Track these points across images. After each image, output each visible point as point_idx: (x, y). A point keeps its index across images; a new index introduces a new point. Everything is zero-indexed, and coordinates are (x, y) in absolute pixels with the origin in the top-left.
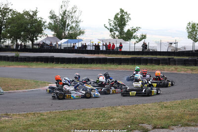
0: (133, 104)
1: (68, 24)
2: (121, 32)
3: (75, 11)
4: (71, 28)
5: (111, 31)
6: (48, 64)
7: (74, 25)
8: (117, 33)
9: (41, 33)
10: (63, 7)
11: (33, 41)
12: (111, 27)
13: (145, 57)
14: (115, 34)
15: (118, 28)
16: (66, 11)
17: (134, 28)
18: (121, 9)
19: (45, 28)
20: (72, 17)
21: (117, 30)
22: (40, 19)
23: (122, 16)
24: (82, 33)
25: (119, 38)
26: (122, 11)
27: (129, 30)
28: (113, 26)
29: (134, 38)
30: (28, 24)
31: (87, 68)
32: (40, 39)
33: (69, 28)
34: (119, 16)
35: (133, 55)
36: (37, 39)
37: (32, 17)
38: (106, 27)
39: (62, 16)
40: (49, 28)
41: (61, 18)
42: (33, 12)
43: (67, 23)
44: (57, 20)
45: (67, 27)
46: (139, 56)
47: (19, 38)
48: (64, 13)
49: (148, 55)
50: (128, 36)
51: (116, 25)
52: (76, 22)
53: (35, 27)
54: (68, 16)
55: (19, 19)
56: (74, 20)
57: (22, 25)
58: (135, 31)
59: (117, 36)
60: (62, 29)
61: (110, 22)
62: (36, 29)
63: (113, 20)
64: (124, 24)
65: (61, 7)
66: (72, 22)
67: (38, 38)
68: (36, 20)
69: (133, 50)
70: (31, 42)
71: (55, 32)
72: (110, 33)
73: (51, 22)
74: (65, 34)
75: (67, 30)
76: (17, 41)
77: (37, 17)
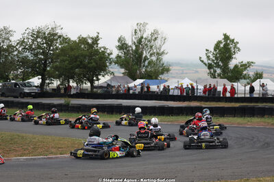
0: (242, 178)
1: (146, 56)
2: (225, 69)
3: (156, 39)
4: (149, 63)
5: (210, 67)
6: (114, 116)
7: (154, 58)
8: (218, 71)
9: (105, 70)
10: (138, 32)
11: (92, 82)
12: (210, 62)
13: (260, 105)
14: (215, 71)
15: (220, 63)
16: (142, 37)
17: (244, 63)
18: (225, 35)
19: (110, 63)
20: (151, 47)
21: (218, 66)
22: (102, 49)
23: (226, 45)
24: (166, 70)
25: (221, 78)
26: (226, 37)
27: (236, 66)
28: (213, 61)
29: (245, 79)
30: (85, 57)
31: (172, 121)
32: (103, 80)
33: (146, 63)
34: (222, 46)
35: (242, 102)
36: (98, 80)
37: (91, 46)
38: (202, 61)
39: (136, 46)
40: (116, 63)
41: (134, 48)
42: (92, 38)
43: (144, 56)
44: (129, 51)
45: (144, 61)
46: (252, 104)
47: (73, 78)
48: (140, 41)
49: (266, 102)
50: (236, 74)
51: (217, 58)
52: (158, 54)
53: (95, 61)
54: (146, 45)
55: (72, 49)
56: (155, 51)
57: (77, 58)
58: (246, 68)
59: (219, 75)
60: (137, 64)
61: (209, 54)
62: (97, 64)
63: (213, 50)
64: (230, 58)
65: (136, 32)
66: (151, 55)
67: (100, 77)
68: (97, 51)
69: (243, 96)
70: (89, 84)
71: (126, 69)
72: (208, 71)
73: (120, 54)
74: (141, 73)
75: (144, 66)
76: (69, 82)
77: (99, 46)
